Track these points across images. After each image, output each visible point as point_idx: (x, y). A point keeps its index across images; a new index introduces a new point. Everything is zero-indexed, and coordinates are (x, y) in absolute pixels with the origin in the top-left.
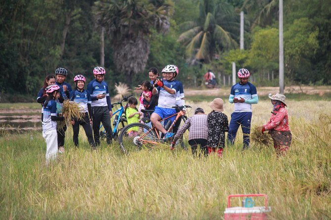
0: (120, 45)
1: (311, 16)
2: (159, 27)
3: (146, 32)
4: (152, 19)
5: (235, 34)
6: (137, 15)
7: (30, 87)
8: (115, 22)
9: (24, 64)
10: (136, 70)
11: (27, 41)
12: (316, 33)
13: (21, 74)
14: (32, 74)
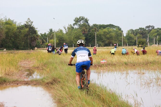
0: (32, 42)
1: (57, 38)
2: (37, 40)
3: (36, 40)
4: (37, 38)
5: (46, 41)
6: (34, 38)
7: (19, 48)
8: (31, 39)
9: (18, 45)
10: (34, 46)
11: (19, 41)
12: (58, 40)
13: (18, 46)
14: (20, 46)
